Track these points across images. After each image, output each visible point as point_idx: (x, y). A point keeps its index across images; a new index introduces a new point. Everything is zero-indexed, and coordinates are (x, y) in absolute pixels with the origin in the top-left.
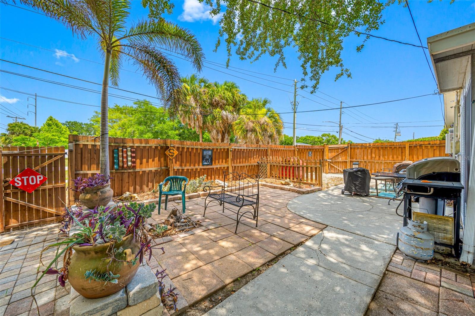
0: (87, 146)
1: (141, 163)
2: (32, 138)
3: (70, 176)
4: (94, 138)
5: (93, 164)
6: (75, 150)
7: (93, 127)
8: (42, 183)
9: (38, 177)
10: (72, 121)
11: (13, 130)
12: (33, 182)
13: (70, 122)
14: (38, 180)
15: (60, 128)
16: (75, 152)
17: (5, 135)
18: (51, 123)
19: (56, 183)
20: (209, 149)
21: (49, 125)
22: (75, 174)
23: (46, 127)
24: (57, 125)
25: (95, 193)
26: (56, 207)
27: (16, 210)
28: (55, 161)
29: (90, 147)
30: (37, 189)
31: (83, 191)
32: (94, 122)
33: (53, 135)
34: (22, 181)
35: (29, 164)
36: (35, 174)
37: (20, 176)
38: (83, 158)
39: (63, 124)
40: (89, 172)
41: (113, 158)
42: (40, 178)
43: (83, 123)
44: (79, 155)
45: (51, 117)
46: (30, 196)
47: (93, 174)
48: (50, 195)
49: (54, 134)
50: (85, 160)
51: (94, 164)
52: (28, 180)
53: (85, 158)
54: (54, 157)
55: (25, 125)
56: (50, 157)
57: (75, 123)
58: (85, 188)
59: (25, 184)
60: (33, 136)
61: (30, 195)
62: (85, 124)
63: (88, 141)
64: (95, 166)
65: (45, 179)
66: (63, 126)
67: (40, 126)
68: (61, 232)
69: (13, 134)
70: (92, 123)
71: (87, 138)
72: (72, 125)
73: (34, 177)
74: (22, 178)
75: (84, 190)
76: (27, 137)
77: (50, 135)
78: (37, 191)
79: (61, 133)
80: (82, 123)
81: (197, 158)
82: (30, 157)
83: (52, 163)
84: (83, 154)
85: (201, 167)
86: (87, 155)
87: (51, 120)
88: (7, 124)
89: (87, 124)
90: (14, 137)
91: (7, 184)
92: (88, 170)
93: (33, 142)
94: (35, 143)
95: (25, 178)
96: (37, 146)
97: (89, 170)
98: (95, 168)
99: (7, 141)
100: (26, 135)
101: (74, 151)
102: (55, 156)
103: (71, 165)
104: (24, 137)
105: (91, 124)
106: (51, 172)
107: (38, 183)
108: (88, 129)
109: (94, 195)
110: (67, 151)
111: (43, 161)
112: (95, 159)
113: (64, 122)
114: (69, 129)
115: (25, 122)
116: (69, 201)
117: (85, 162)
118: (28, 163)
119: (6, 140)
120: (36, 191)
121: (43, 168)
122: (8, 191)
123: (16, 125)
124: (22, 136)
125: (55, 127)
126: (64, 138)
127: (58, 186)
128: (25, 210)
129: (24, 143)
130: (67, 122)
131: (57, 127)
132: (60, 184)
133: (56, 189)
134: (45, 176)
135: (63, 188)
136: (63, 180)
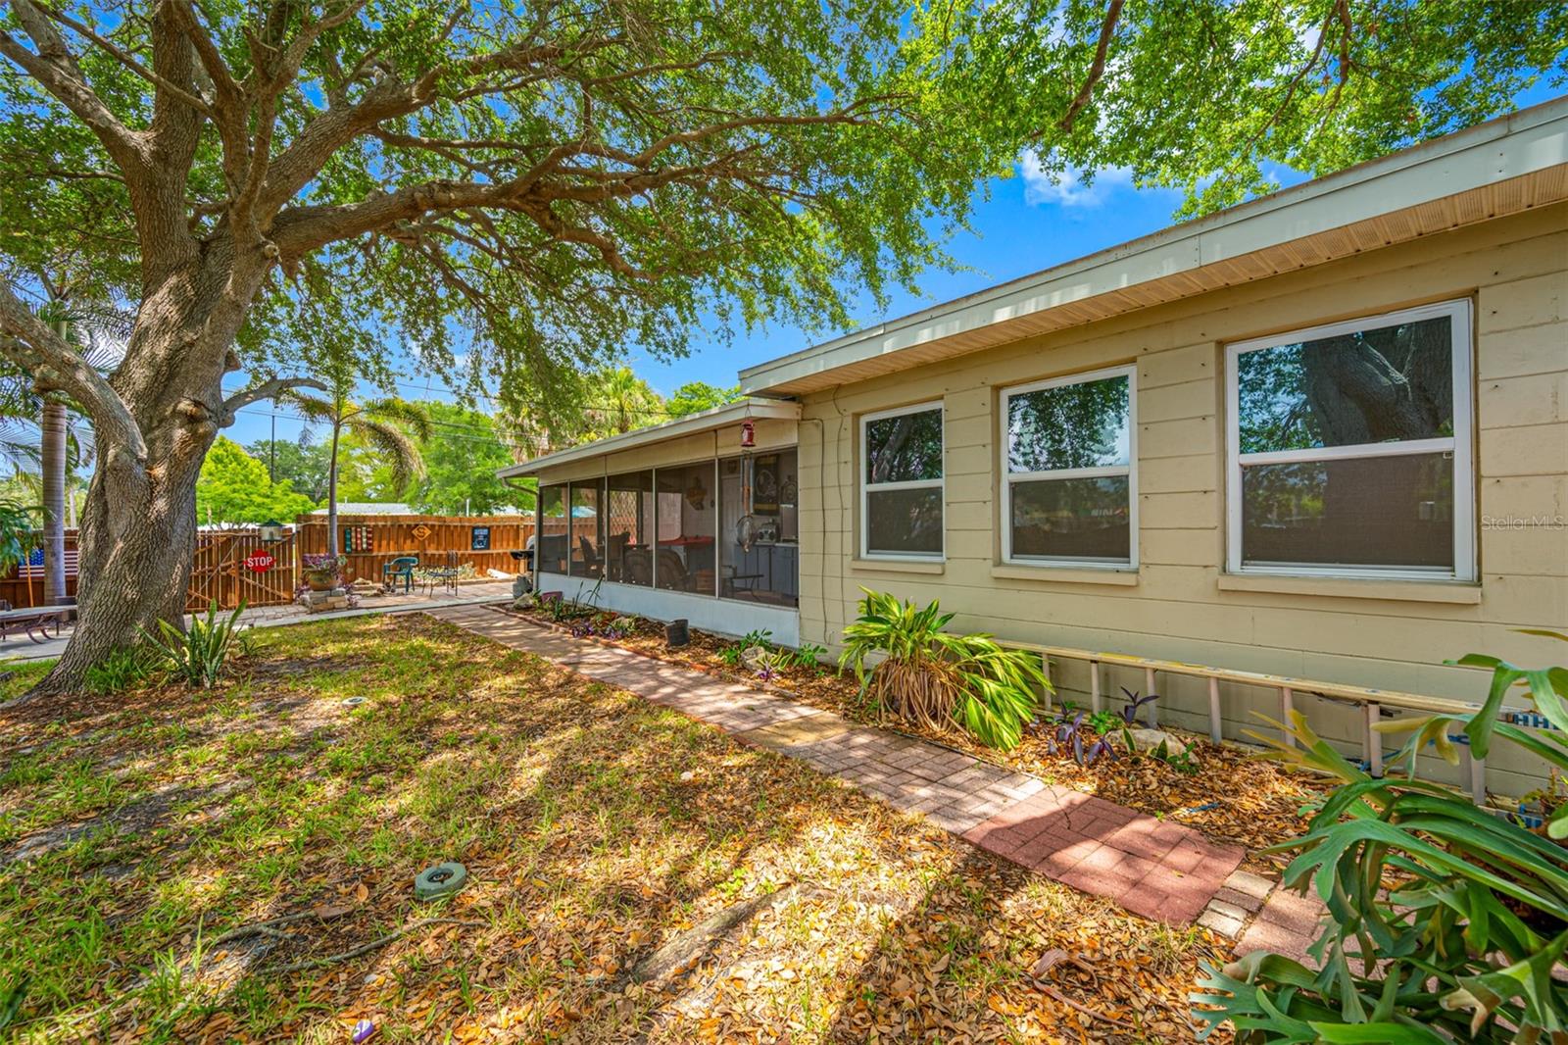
0: (315, 526)
1: (380, 546)
3: (298, 558)
8: (272, 564)
12: (264, 563)
14: (268, 561)
15: (246, 467)
18: (222, 454)
19: (283, 565)
20: (484, 527)
21: (218, 459)
22: (303, 556)
24: (238, 460)
26: (283, 590)
27: (248, 590)
28: (282, 543)
29: (318, 527)
34: (254, 561)
36: (266, 555)
37: (252, 556)
38: (311, 539)
41: (345, 539)
42: (269, 559)
44: (307, 537)
46: (261, 577)
48: (278, 578)
50: (313, 542)
51: (323, 546)
52: (259, 560)
53: (313, 539)
59: (258, 565)
61: (260, 575)
64: (324, 548)
65: (273, 561)
66: (252, 462)
73: (264, 558)
74: (255, 558)
81: (463, 539)
83: (279, 545)
84: (311, 535)
85: (470, 551)
86: (315, 537)
91: (240, 564)
98: (324, 551)
101: (302, 532)
103: (299, 547)
106: (279, 554)
107: (268, 564)
110: (294, 532)
112: (323, 541)
121: (272, 550)
122: (242, 571)
127: (286, 569)
128: (256, 590)
131: (239, 464)
132: (288, 567)
133: (284, 571)
135: (291, 571)
136: (291, 563)
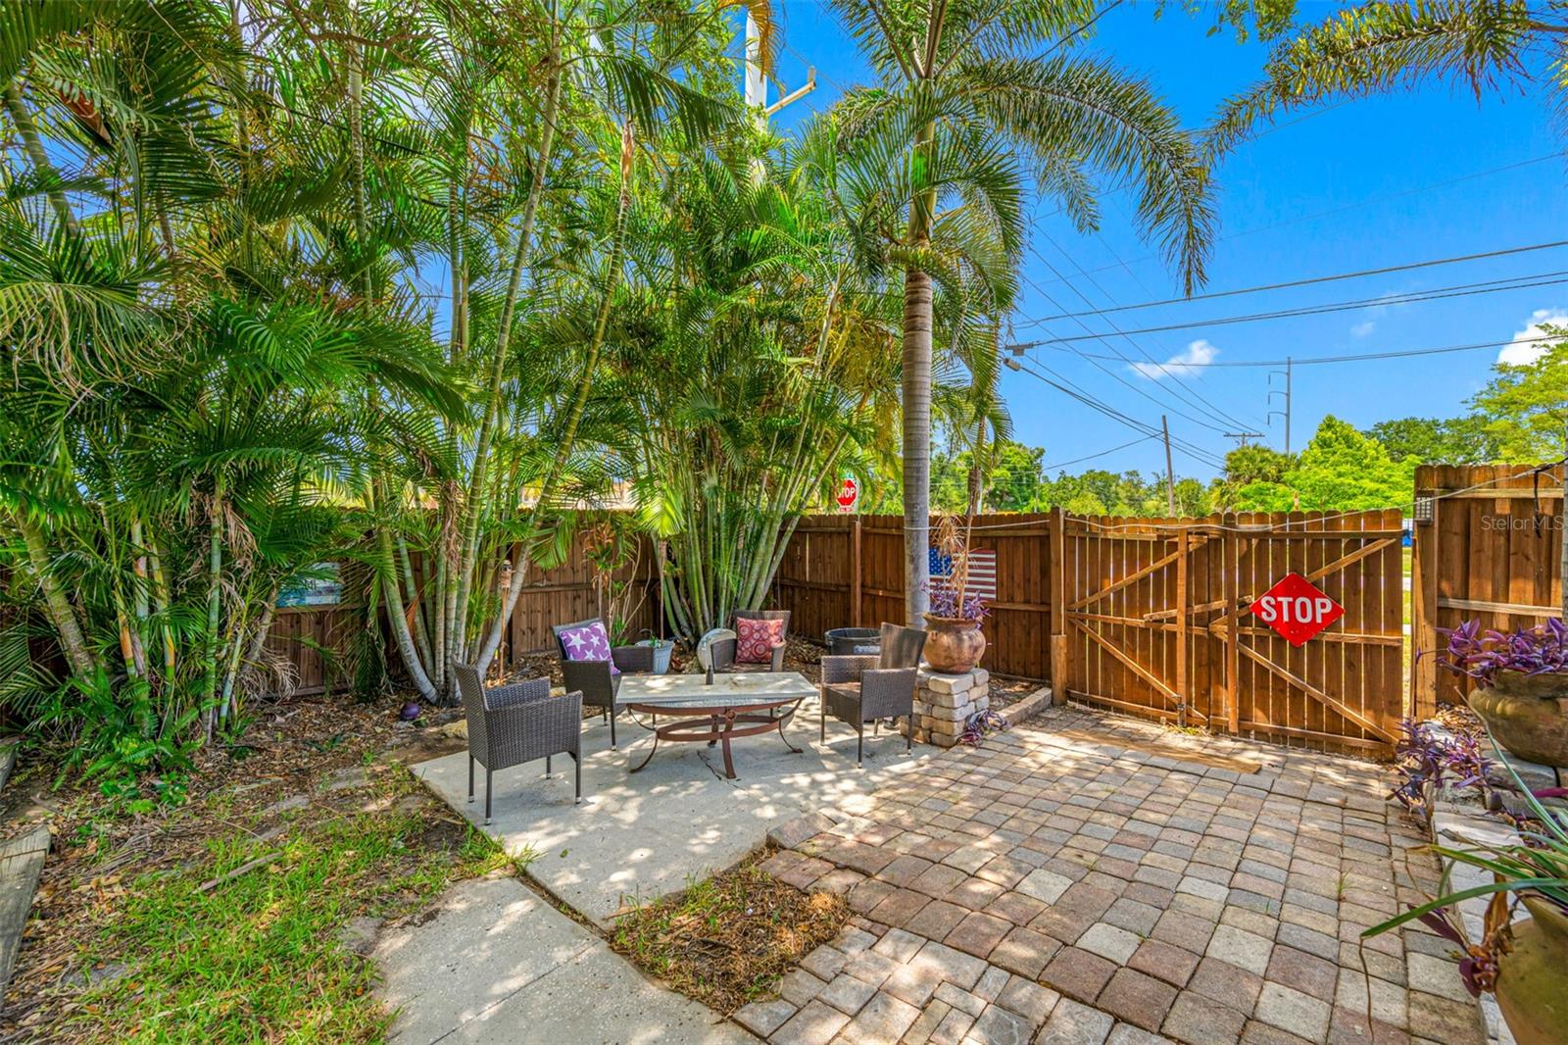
0: (1489, 505)
2: (1281, 488)
3: (1422, 613)
4: (1531, 472)
5: (1517, 576)
6: (1441, 521)
7: (1488, 428)
8: (1331, 622)
9: (1318, 601)
10: (1399, 418)
11: (1237, 469)
12: (1304, 615)
13: (1391, 424)
14: (1319, 611)
15: (1359, 449)
16: (1440, 526)
17: (1220, 484)
18: (1332, 438)
19: (1369, 629)
21: (1325, 444)
22: (1439, 608)
23: (1317, 451)
24: (1349, 442)
25: (1544, 699)
26: (1368, 707)
27: (1263, 687)
28: (1367, 558)
29: (1503, 509)
30: (1313, 637)
31: (1488, 677)
32: (1493, 407)
33: (1340, 475)
34: (1278, 607)
35: (1296, 562)
36: (1311, 590)
37: (1273, 594)
38: (1472, 550)
39: (1369, 435)
40: (1503, 609)
42: (1323, 606)
43: (1442, 421)
44: (1456, 542)
45: (1330, 419)
46: (1297, 654)
47: (1517, 620)
48: (1351, 666)
49: (1342, 469)
50: (1479, 560)
51: (1526, 577)
52: (1291, 606)
53: (1480, 551)
54: (1366, 544)
55: (1264, 451)
56: (1354, 544)
57: (1411, 425)
58: (1496, 666)
59: (1286, 618)
60: (1284, 483)
61: (1297, 650)
62: (1448, 424)
63: (1494, 486)
64: (1530, 587)
65: (1336, 611)
66: (1367, 443)
67: (1298, 449)
68: (1396, 799)
69: (1236, 478)
70: (1481, 412)
71: (1490, 474)
72: (1397, 437)
73: (1308, 602)
74: (1280, 599)
75: (1492, 675)
76: (1269, 484)
77: (1327, 474)
78: (1314, 644)
79: (1360, 464)
80: (1436, 423)
82: (1296, 542)
83: (1357, 564)
84: (1472, 537)
86: (1487, 541)
87: (1329, 427)
88: (1223, 456)
89: (1458, 422)
90: (1240, 488)
91: (1244, 612)
92: (1495, 598)
93: (1287, 498)
94: (1290, 500)
95: (1285, 601)
96: (1294, 509)
97: (1501, 598)
98: (1530, 596)
99: (1225, 499)
100: (1265, 479)
101: (1436, 525)
102: (1369, 541)
103: (1423, 576)
104: (1263, 484)
105: (1474, 417)
106: (1356, 592)
107: (1319, 620)
108: (1461, 439)
109: (1545, 709)
110: (1408, 524)
111: (1333, 557)
112: (1528, 558)
113: (1370, 428)
114: (1387, 448)
115: (1263, 443)
116: (1416, 701)
117: (1479, 565)
118: (1293, 560)
119: (1222, 495)
120: (1312, 643)
121: (1333, 578)
122: (1249, 631)
123: (1244, 454)
124: (1257, 482)
125: (1341, 448)
126: (1372, 480)
127: (1376, 642)
128: (1283, 691)
129: (1263, 503)
130: (1379, 426)
131: (1349, 447)
132: (1383, 636)
133: (1371, 648)
134: (1339, 601)
136: (1395, 624)
